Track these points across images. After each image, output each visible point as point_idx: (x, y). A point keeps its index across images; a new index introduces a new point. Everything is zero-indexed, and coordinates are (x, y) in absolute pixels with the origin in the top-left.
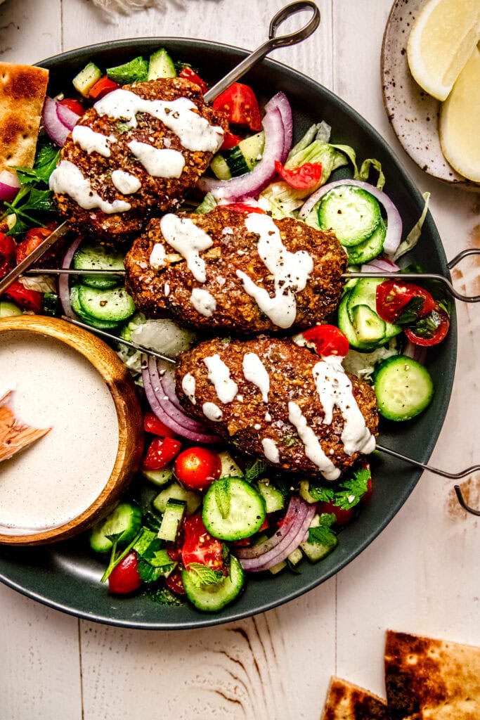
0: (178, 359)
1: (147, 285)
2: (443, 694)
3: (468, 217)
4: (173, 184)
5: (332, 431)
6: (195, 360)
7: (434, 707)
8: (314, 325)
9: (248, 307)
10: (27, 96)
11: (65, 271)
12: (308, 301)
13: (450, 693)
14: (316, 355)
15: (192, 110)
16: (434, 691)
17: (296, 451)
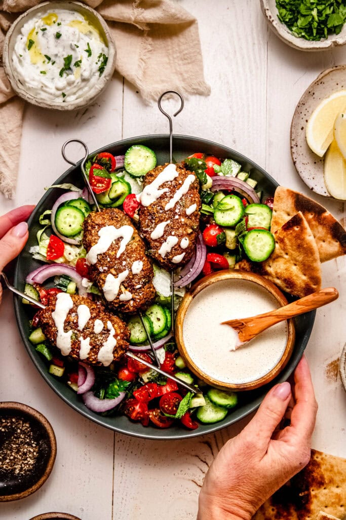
2: (323, 482)
3: (338, 214)
13: (327, 482)
16: (317, 479)
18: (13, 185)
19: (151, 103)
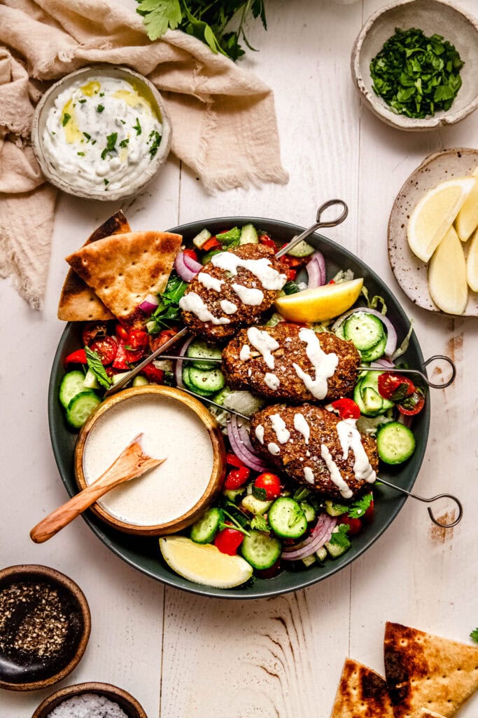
0: (252, 417)
1: (237, 369)
2: (426, 670)
3: (446, 333)
4: (256, 309)
5: (348, 464)
6: (264, 417)
7: (419, 680)
8: (339, 398)
9: (299, 385)
10: (169, 251)
11: (181, 358)
12: (335, 383)
13: (431, 670)
14: (339, 417)
15: (269, 265)
16: (419, 666)
17: (325, 477)
18: (41, 293)
19: (213, 192)
